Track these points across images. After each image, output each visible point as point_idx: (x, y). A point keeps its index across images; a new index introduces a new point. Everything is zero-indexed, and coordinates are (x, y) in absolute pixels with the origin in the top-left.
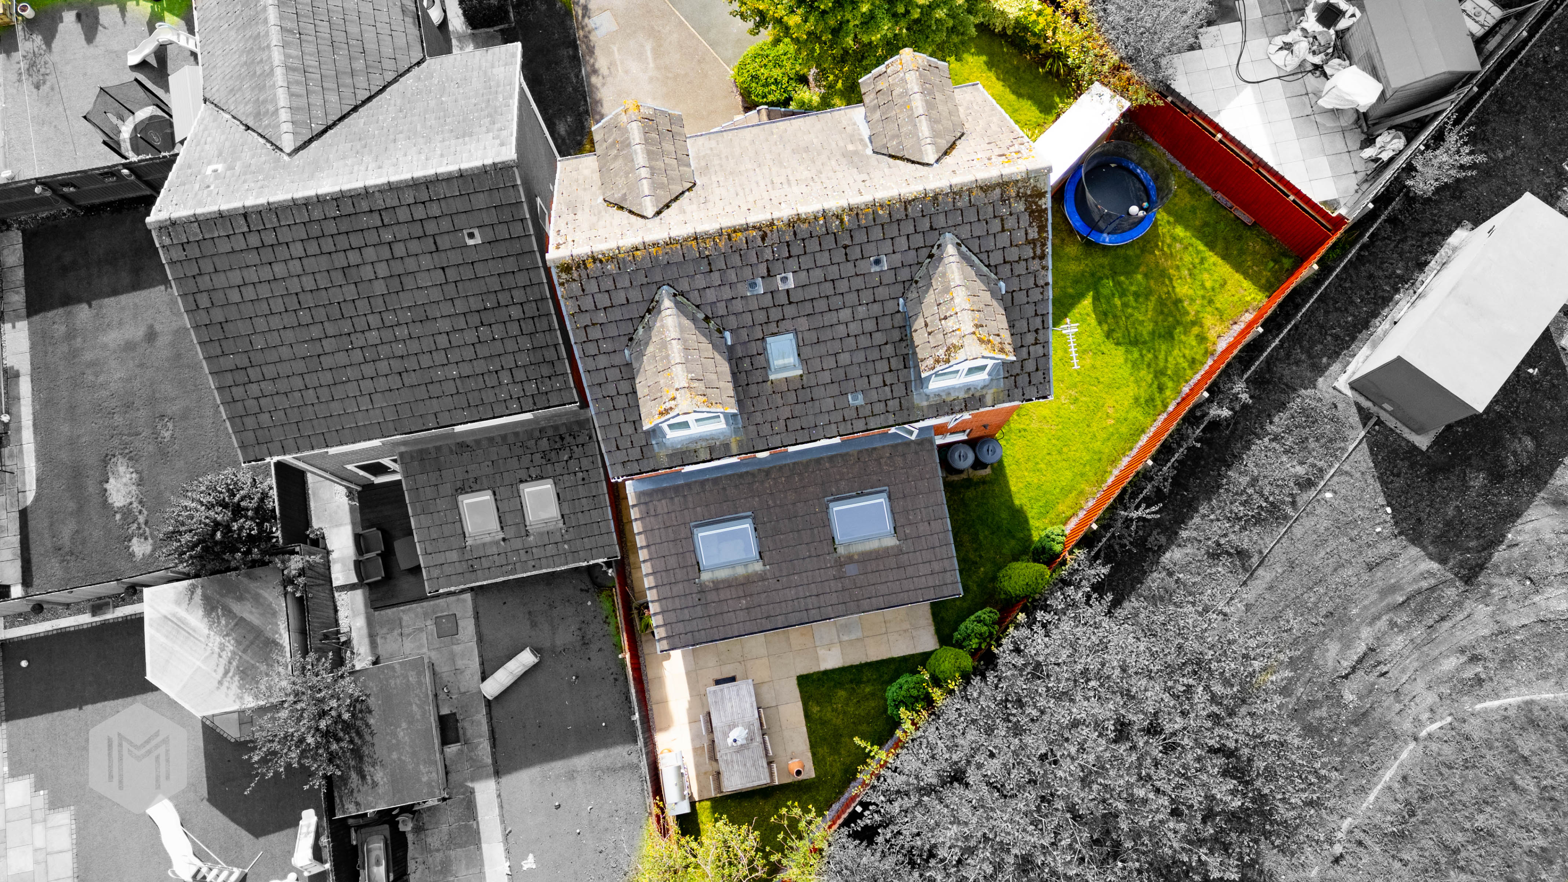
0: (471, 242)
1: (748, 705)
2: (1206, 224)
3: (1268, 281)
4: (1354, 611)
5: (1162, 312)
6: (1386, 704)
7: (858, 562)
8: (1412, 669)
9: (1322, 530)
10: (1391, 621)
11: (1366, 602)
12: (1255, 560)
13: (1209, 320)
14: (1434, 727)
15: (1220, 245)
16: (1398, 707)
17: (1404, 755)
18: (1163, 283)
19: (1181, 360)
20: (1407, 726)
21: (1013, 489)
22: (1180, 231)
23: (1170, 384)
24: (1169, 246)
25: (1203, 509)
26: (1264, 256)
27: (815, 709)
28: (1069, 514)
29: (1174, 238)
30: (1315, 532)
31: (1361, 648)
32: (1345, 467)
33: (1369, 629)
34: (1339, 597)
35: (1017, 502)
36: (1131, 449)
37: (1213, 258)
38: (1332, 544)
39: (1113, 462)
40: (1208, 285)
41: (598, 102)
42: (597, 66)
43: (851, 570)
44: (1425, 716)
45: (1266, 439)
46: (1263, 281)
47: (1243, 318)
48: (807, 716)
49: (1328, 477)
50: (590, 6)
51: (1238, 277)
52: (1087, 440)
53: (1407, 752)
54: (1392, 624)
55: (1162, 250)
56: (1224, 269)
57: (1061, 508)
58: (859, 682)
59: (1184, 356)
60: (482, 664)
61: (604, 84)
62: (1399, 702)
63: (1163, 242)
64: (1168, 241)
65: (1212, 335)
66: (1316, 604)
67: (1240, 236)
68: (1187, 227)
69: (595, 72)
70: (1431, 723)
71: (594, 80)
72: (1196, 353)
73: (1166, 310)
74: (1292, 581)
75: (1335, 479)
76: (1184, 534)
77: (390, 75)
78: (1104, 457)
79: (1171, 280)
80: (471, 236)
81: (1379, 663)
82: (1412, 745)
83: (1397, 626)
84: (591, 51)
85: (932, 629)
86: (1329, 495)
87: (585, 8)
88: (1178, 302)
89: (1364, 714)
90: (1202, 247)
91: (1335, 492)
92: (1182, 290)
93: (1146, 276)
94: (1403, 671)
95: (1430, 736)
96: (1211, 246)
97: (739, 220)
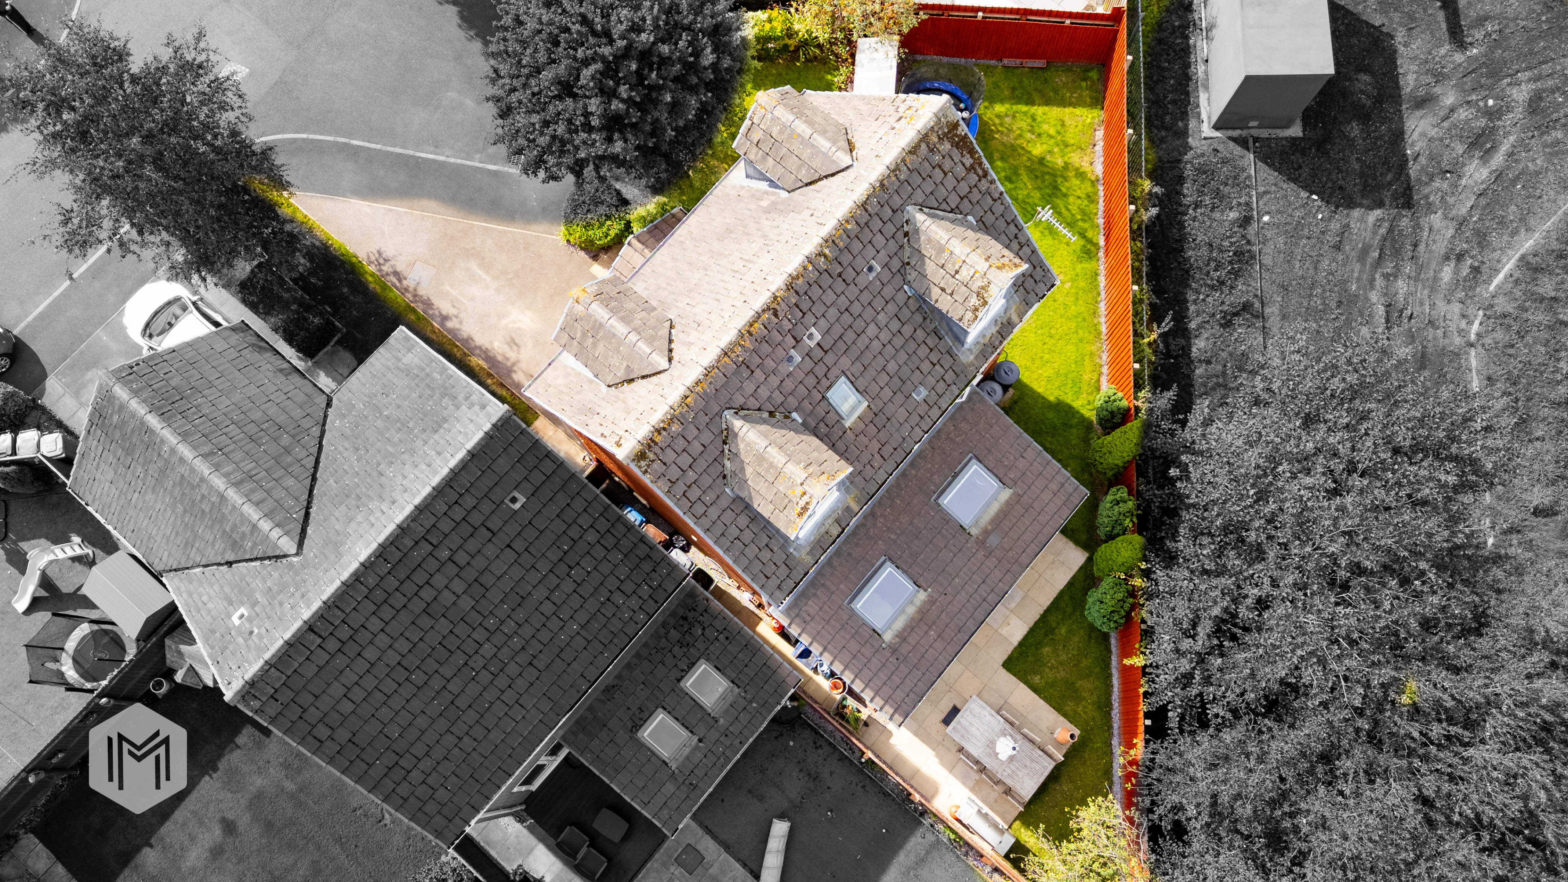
0: (517, 506)
1: (989, 718)
2: (1014, 89)
3: (1091, 98)
4: (1354, 287)
5: (1037, 177)
6: (1430, 338)
7: (993, 530)
8: (1426, 297)
9: (1282, 247)
10: (1383, 275)
11: (1356, 275)
12: (1257, 305)
13: (1075, 159)
14: (1475, 327)
15: (1036, 96)
16: (1440, 332)
17: (1474, 363)
18: (1019, 155)
19: (1079, 201)
20: (1458, 341)
21: (1040, 390)
22: (999, 108)
23: (1086, 225)
24: (1001, 125)
25: (1191, 296)
26: (1074, 81)
27: (1037, 679)
28: (1095, 377)
29: (998, 116)
30: (1280, 252)
31: (1381, 310)
32: (1261, 189)
33: (1374, 292)
34: (1335, 286)
35: (1052, 398)
36: (1099, 294)
37: (1039, 111)
38: (1298, 251)
39: (1095, 314)
40: (1052, 132)
41: (468, 340)
42: (444, 313)
43: (993, 540)
44: (1463, 324)
45: (1191, 211)
46: (1088, 100)
47: (1097, 138)
48: (1035, 690)
49: (1255, 205)
50: (399, 269)
51: (1068, 110)
52: (1063, 312)
53: (1474, 360)
54: (1386, 276)
55: (999, 131)
56: (1055, 112)
57: (1086, 377)
58: (1052, 631)
59: (1079, 198)
60: (744, 865)
61: (461, 322)
62: (1438, 328)
63: (994, 125)
64: (997, 121)
65: (1085, 166)
66: (1324, 303)
67: (1045, 79)
68: (1002, 101)
69: (445, 318)
70: (1472, 324)
71: (449, 324)
72: (1085, 188)
73: (1038, 174)
74: (1294, 299)
75: (1261, 203)
76: (1193, 325)
77: (316, 431)
78: (1086, 315)
79: (1023, 148)
80: (514, 500)
81: (1401, 311)
82: (1473, 352)
83: (1390, 275)
84: (428, 304)
85: (1071, 545)
86: (1266, 218)
87: (396, 274)
88: (1041, 161)
89: (1423, 356)
90: (1024, 108)
91: (1268, 213)
92: (1037, 150)
93: (1002, 159)
94: (1422, 304)
95: (1479, 335)
96: (1030, 102)
97: (748, 315)
